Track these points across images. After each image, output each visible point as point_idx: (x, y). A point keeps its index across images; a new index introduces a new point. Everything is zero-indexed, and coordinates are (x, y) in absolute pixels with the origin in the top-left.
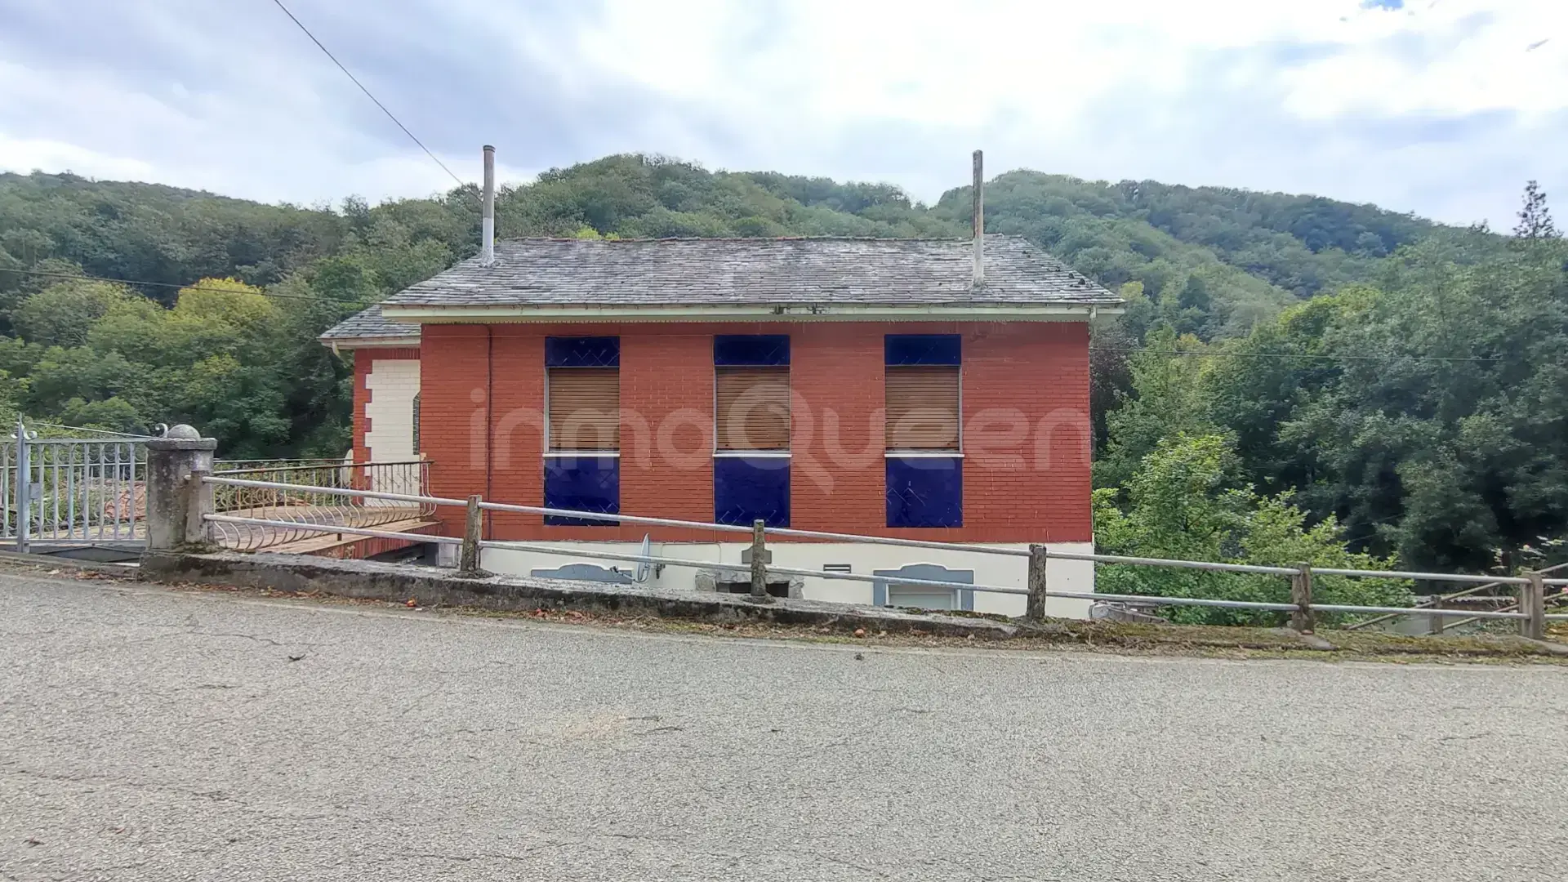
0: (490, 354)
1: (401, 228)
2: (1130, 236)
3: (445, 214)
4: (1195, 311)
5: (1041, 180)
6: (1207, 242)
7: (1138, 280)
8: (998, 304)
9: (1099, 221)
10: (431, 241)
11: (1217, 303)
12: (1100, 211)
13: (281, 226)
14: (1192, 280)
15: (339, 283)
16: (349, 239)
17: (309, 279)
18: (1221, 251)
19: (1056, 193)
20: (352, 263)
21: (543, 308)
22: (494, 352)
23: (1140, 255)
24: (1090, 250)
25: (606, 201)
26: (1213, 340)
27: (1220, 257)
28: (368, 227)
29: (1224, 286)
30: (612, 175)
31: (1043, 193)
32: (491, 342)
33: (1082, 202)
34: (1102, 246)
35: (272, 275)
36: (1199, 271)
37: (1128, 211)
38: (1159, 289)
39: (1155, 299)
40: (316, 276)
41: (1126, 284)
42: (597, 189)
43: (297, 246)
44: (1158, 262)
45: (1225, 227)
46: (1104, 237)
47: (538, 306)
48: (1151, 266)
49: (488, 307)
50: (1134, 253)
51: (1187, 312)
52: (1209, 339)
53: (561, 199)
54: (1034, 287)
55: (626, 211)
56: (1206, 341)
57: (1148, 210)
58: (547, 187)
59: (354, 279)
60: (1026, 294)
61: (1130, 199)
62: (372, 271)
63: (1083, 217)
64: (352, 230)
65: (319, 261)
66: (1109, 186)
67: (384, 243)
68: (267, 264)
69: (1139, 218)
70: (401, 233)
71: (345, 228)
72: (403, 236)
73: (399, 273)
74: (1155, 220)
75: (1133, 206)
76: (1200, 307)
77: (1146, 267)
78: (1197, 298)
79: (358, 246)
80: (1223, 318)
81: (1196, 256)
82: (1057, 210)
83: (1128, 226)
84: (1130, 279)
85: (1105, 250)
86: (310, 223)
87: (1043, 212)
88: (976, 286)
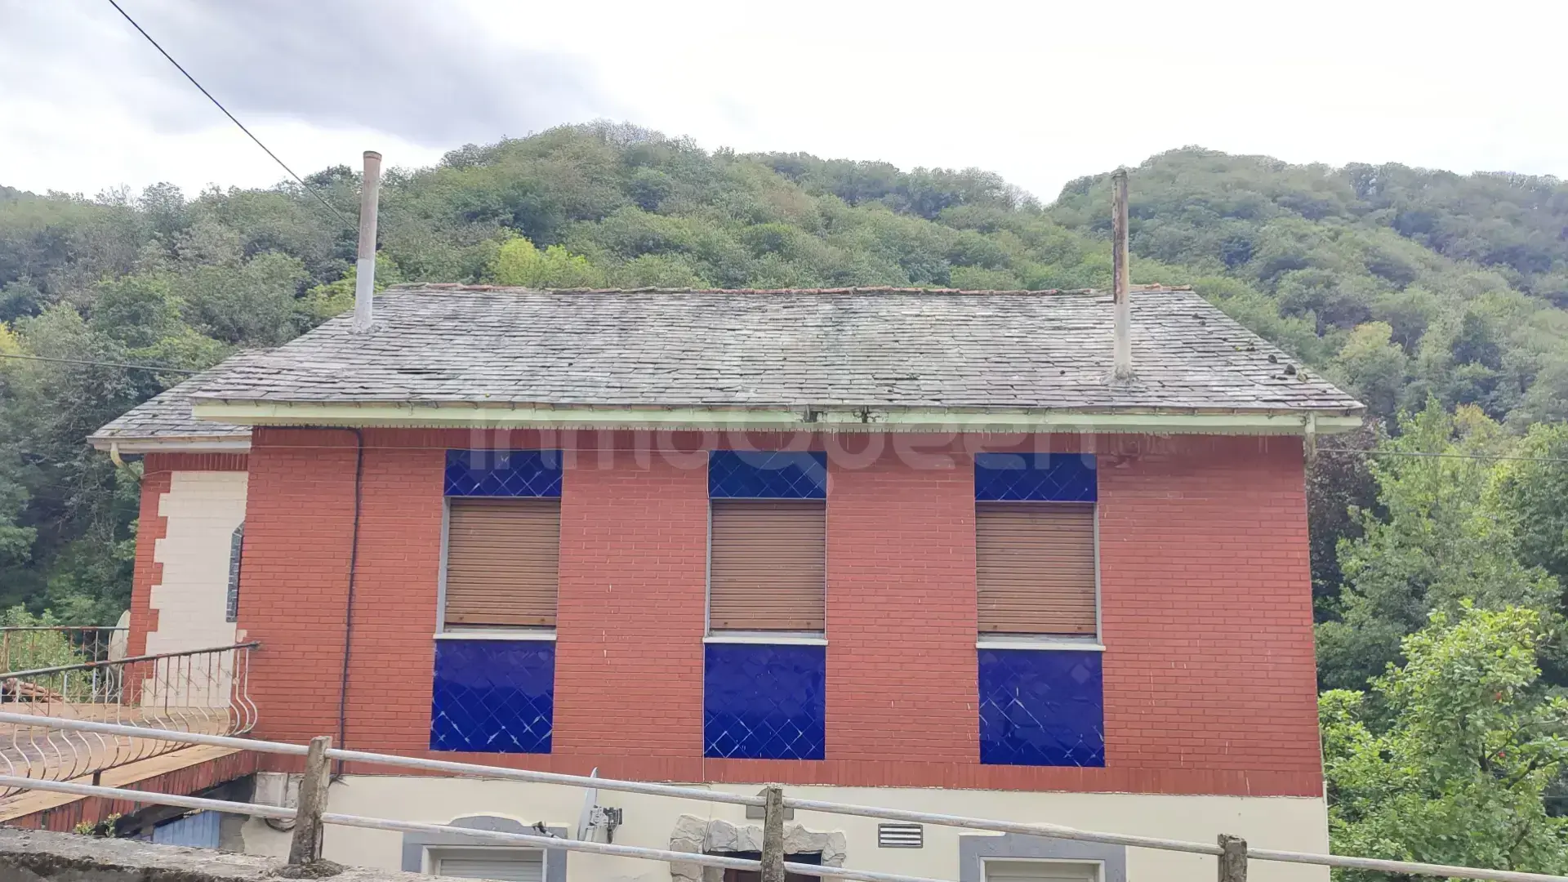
0: (359, 475)
1: (231, 235)
2: (1366, 250)
3: (299, 212)
4: (1476, 368)
5: (1218, 163)
6: (1492, 259)
7: (1382, 319)
8: (1155, 410)
9: (1315, 229)
10: (276, 255)
11: (1513, 357)
12: (1315, 212)
13: (48, 228)
14: (1470, 319)
15: (128, 317)
16: (149, 249)
17: (83, 311)
18: (1515, 273)
19: (1242, 185)
20: (152, 288)
21: (443, 407)
22: (366, 470)
23: (1383, 280)
24: (1301, 272)
25: (547, 197)
26: (1509, 416)
27: (1513, 284)
28: (181, 232)
29: (1522, 331)
30: (559, 157)
31: (1224, 185)
32: (361, 455)
33: (1286, 198)
34: (1321, 267)
35: (27, 303)
36: (1482, 306)
37: (1360, 213)
38: (1417, 333)
39: (1410, 349)
40: (95, 306)
41: (1360, 326)
42: (534, 178)
43: (69, 260)
44: (1414, 291)
45: (1517, 236)
46: (1323, 253)
47: (437, 405)
48: (1401, 297)
49: (358, 404)
50: (1374, 276)
51: (1464, 370)
52: (1503, 414)
53: (479, 194)
54: (1213, 379)
55: (578, 212)
56: (1497, 416)
57: (1393, 211)
58: (455, 174)
59: (152, 311)
60: (1199, 391)
61: (1363, 194)
62: (179, 299)
63: (1289, 221)
64: (155, 237)
65: (101, 284)
66: (1329, 174)
67: (201, 256)
68: (24, 286)
69: (1379, 221)
70: (229, 242)
71: (145, 233)
72: (232, 246)
73: (222, 302)
74: (1404, 227)
75: (1368, 204)
76: (1485, 363)
77: (1394, 300)
78: (1481, 349)
79: (161, 261)
80: (1524, 381)
81: (1472, 281)
82: (1245, 212)
83: (1361, 236)
84: (1368, 318)
85: (1327, 272)
86: (92, 225)
87: (1223, 214)
88: (1119, 378)
